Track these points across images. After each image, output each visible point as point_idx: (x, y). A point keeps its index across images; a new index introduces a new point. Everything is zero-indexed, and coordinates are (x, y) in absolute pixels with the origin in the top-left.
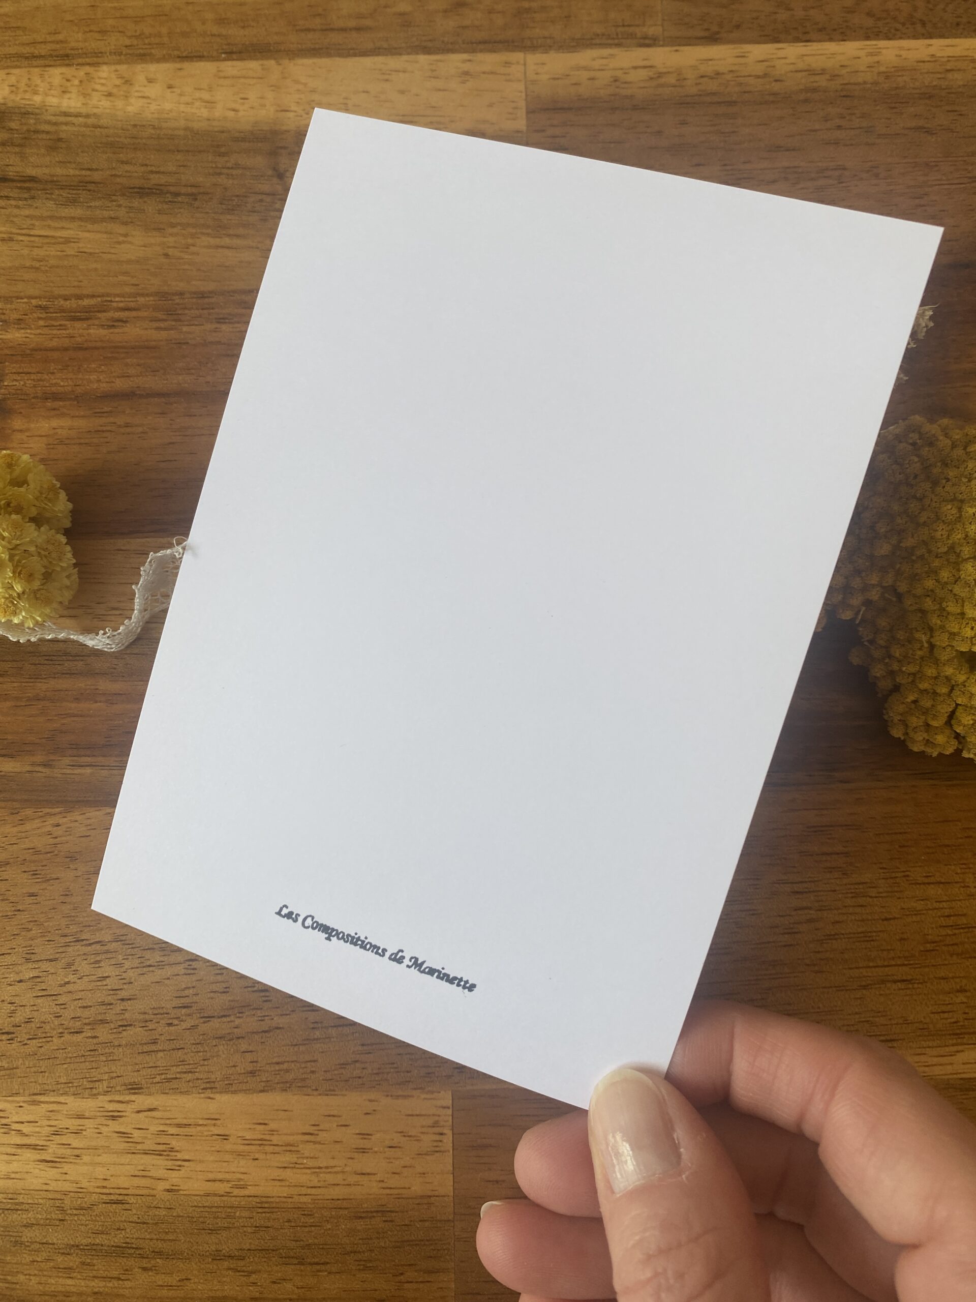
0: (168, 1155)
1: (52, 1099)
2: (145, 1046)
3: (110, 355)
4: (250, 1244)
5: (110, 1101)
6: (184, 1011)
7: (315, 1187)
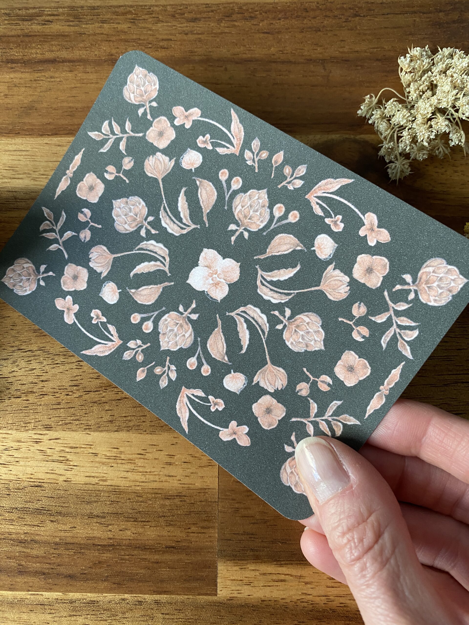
0: (65, 463)
1: (4, 432)
2: (54, 406)
3: (43, 40)
4: (108, 510)
5: (35, 434)
6: (75, 388)
7: (143, 482)
